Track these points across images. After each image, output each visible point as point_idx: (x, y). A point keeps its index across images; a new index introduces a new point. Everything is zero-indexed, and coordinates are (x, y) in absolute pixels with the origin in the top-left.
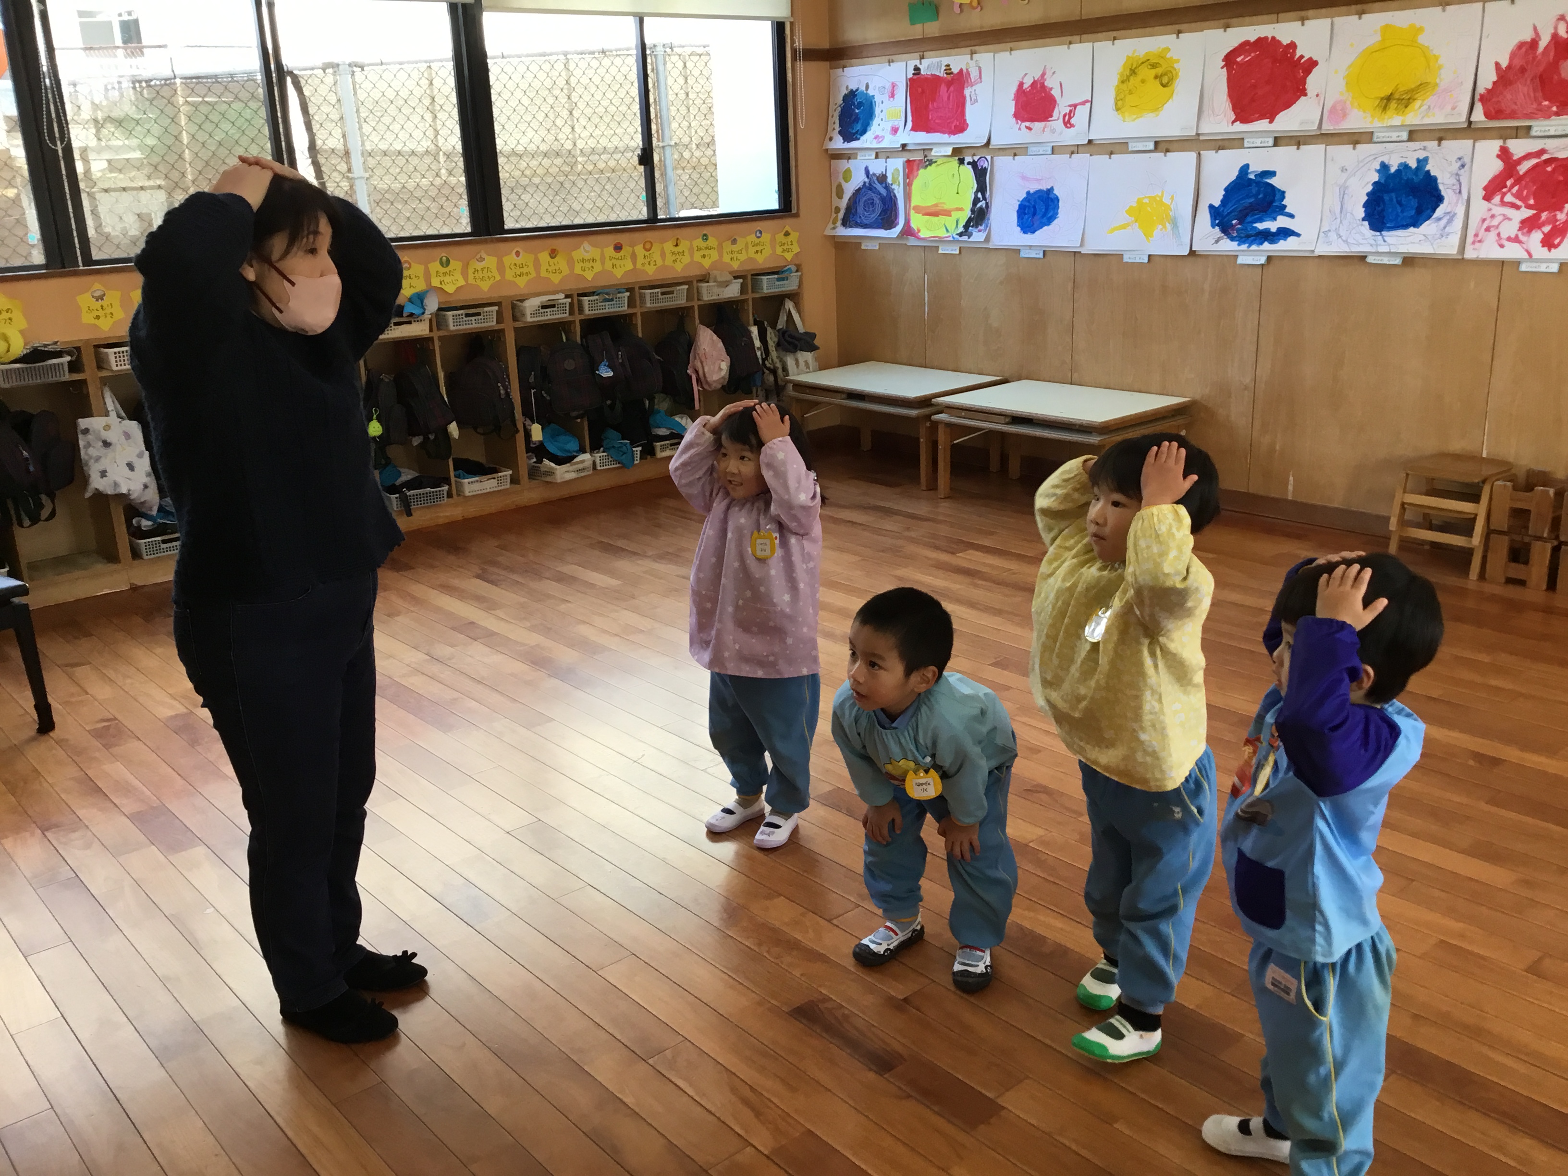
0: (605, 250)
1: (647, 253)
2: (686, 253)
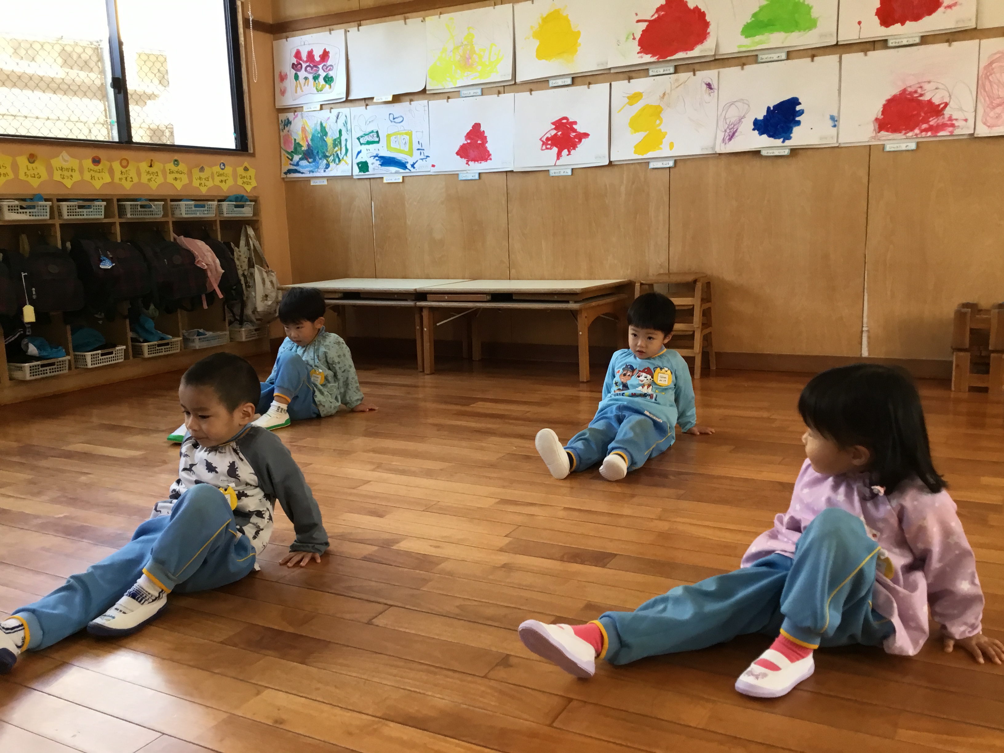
0: (83, 162)
1: (124, 170)
2: (160, 174)
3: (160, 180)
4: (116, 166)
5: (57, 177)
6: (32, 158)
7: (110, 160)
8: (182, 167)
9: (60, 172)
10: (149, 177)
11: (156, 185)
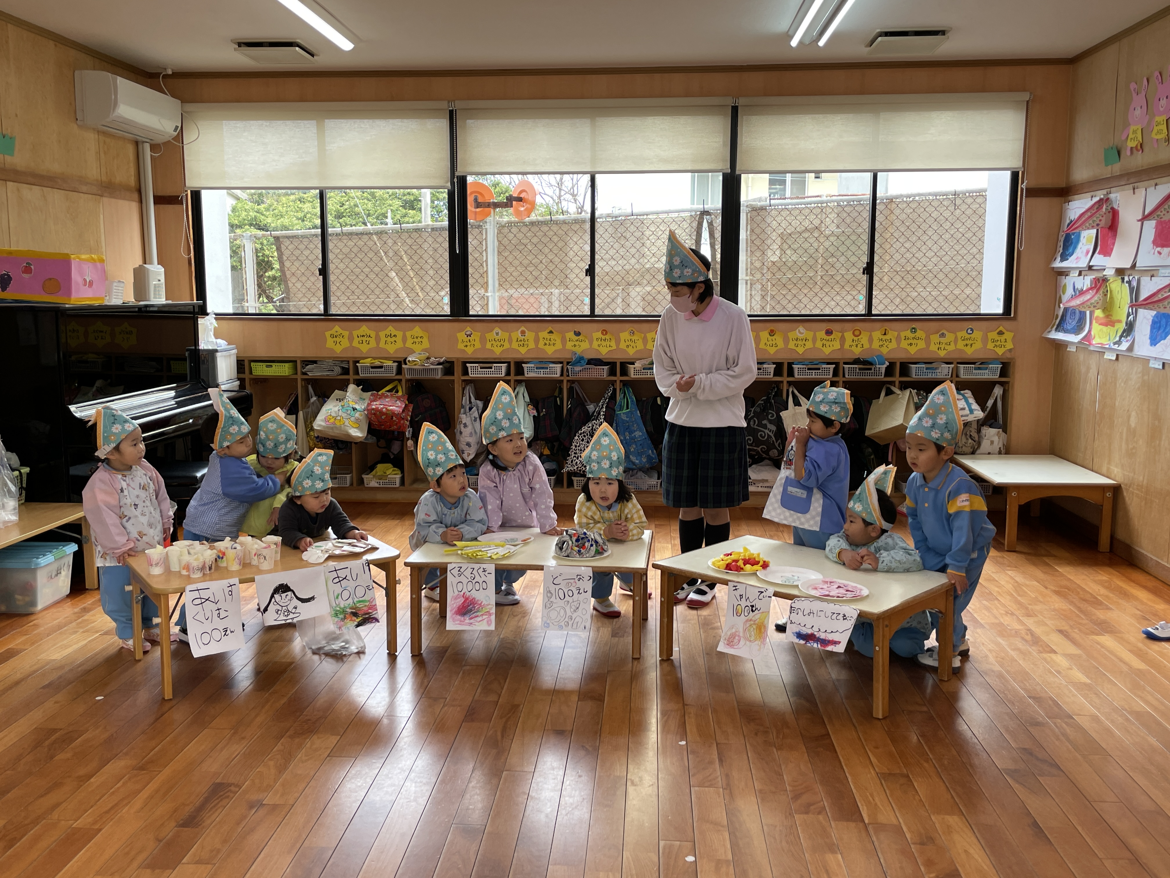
0: (817, 334)
1: (855, 338)
2: (893, 341)
3: (893, 345)
4: (849, 336)
5: (791, 345)
6: (772, 333)
7: (842, 332)
8: (920, 333)
9: (795, 342)
10: (881, 343)
11: (888, 350)
